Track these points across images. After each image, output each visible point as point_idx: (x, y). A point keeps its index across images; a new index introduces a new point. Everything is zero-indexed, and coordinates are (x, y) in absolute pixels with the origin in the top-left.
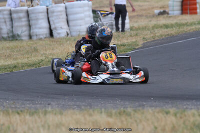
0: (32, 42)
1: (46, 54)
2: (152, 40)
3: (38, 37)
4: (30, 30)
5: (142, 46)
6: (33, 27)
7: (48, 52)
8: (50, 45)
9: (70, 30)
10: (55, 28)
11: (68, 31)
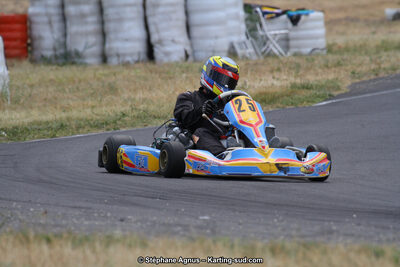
0: (106, 72)
1: (134, 99)
2: (373, 77)
3: (121, 59)
4: (104, 43)
5: (348, 90)
6: (111, 36)
7: (140, 95)
8: (146, 79)
9: (192, 46)
10: (160, 42)
11: (188, 48)
